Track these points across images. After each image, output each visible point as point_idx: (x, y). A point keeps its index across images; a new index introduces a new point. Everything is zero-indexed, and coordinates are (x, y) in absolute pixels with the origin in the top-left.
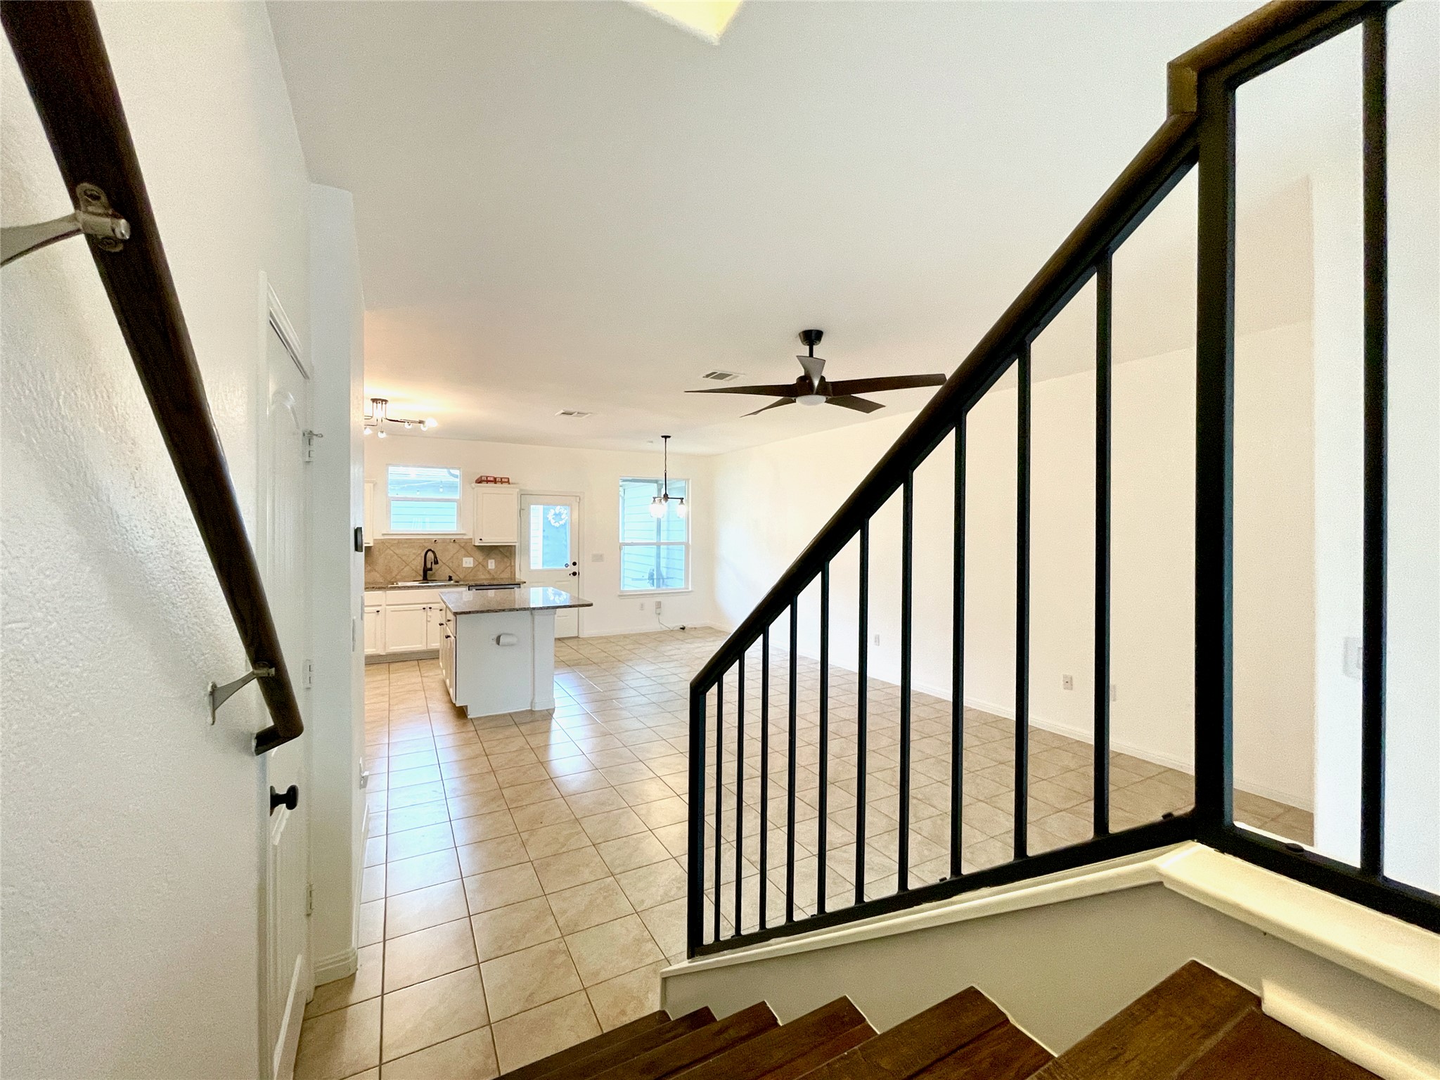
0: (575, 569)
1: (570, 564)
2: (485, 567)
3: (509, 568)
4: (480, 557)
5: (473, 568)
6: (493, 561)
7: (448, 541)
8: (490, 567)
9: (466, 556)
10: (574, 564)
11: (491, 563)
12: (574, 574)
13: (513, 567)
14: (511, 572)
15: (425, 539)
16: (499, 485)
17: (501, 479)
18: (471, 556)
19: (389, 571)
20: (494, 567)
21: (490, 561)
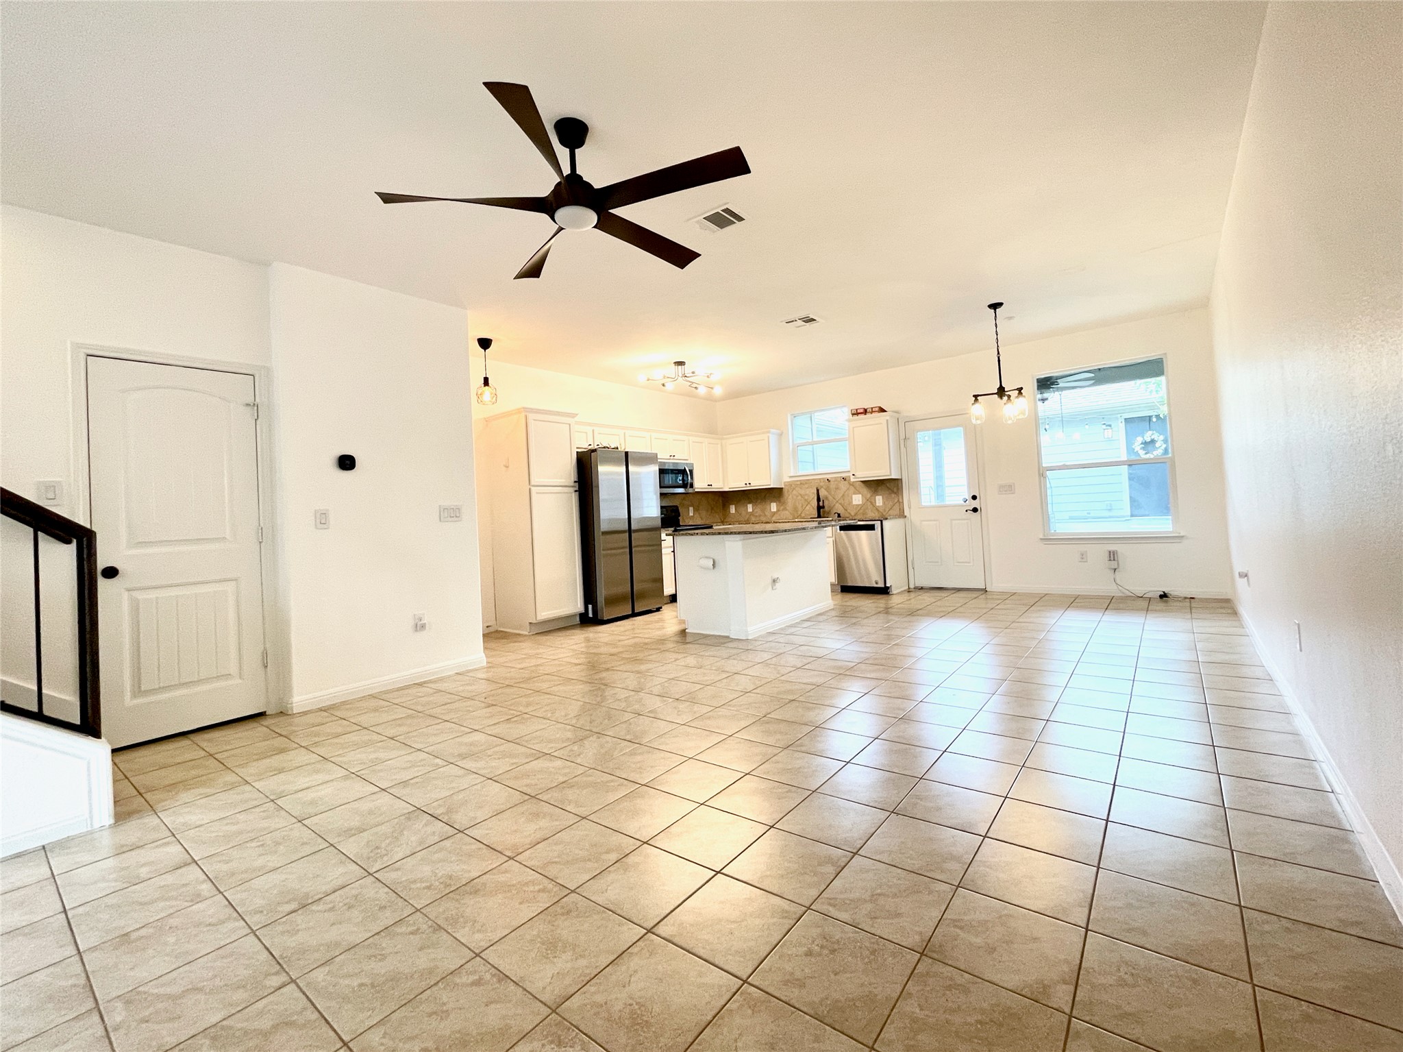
0: (975, 504)
1: (969, 497)
2: (873, 504)
3: (898, 504)
4: (867, 492)
5: (862, 505)
6: (881, 497)
7: (839, 479)
8: (877, 505)
9: (854, 494)
10: (974, 498)
11: (879, 500)
12: (975, 510)
13: (901, 503)
14: (900, 509)
15: (820, 479)
16: (868, 415)
17: (872, 408)
18: (860, 493)
19: (795, 509)
20: (881, 504)
21: (877, 497)
